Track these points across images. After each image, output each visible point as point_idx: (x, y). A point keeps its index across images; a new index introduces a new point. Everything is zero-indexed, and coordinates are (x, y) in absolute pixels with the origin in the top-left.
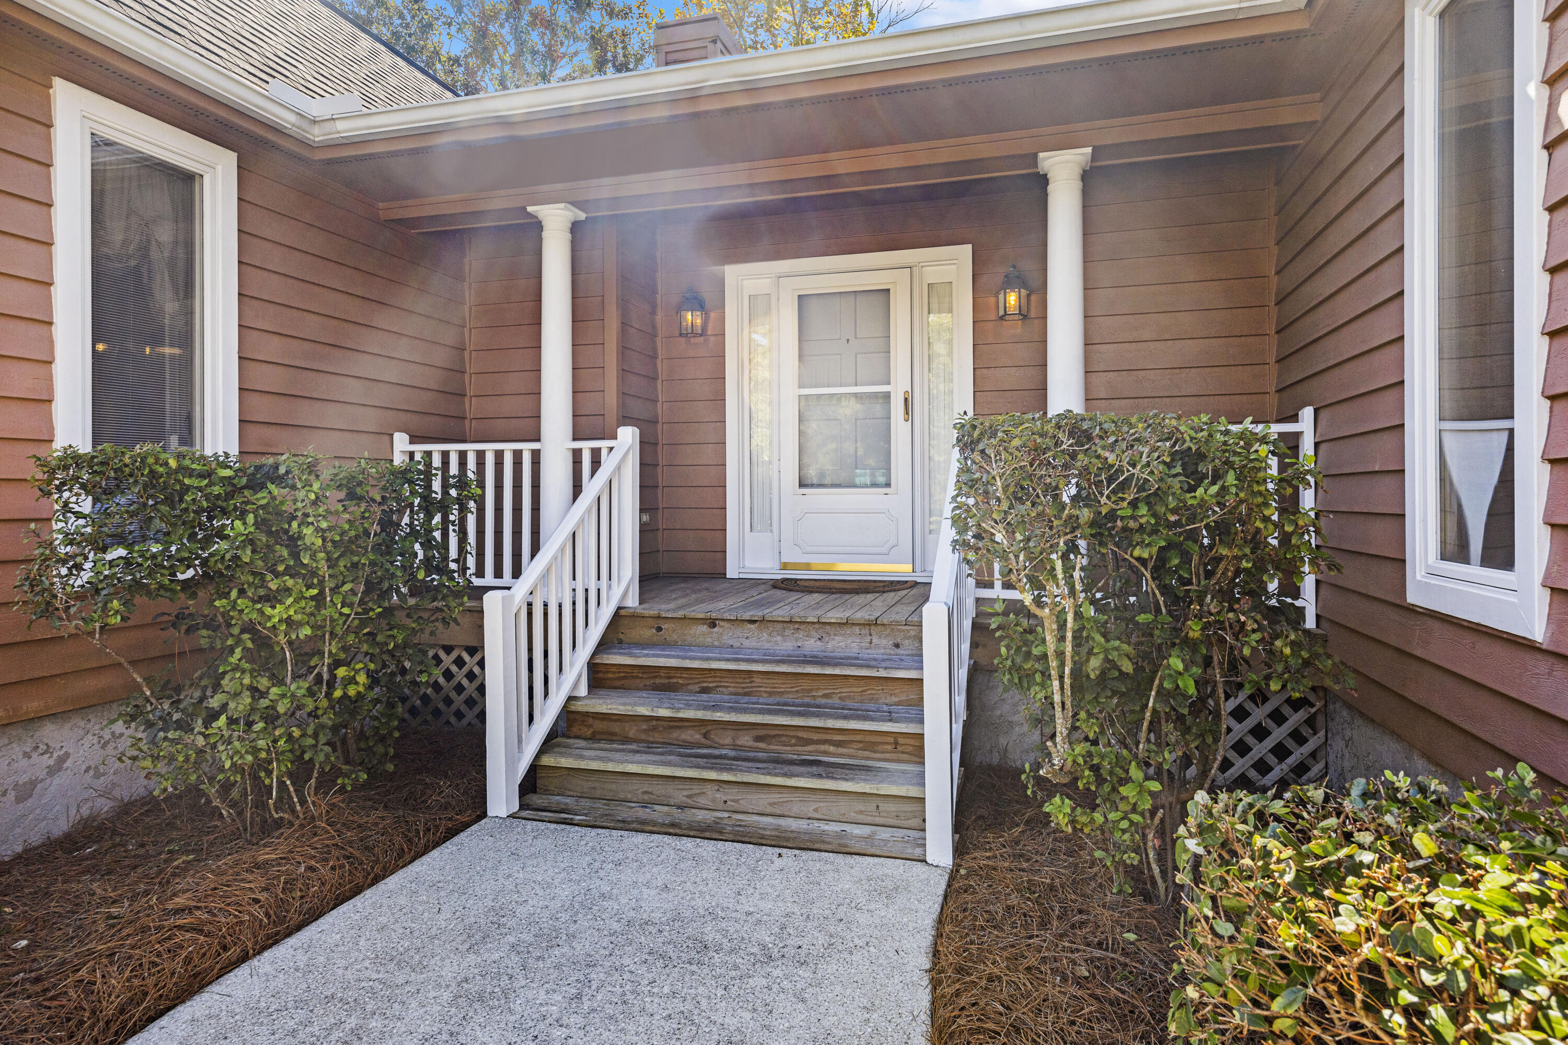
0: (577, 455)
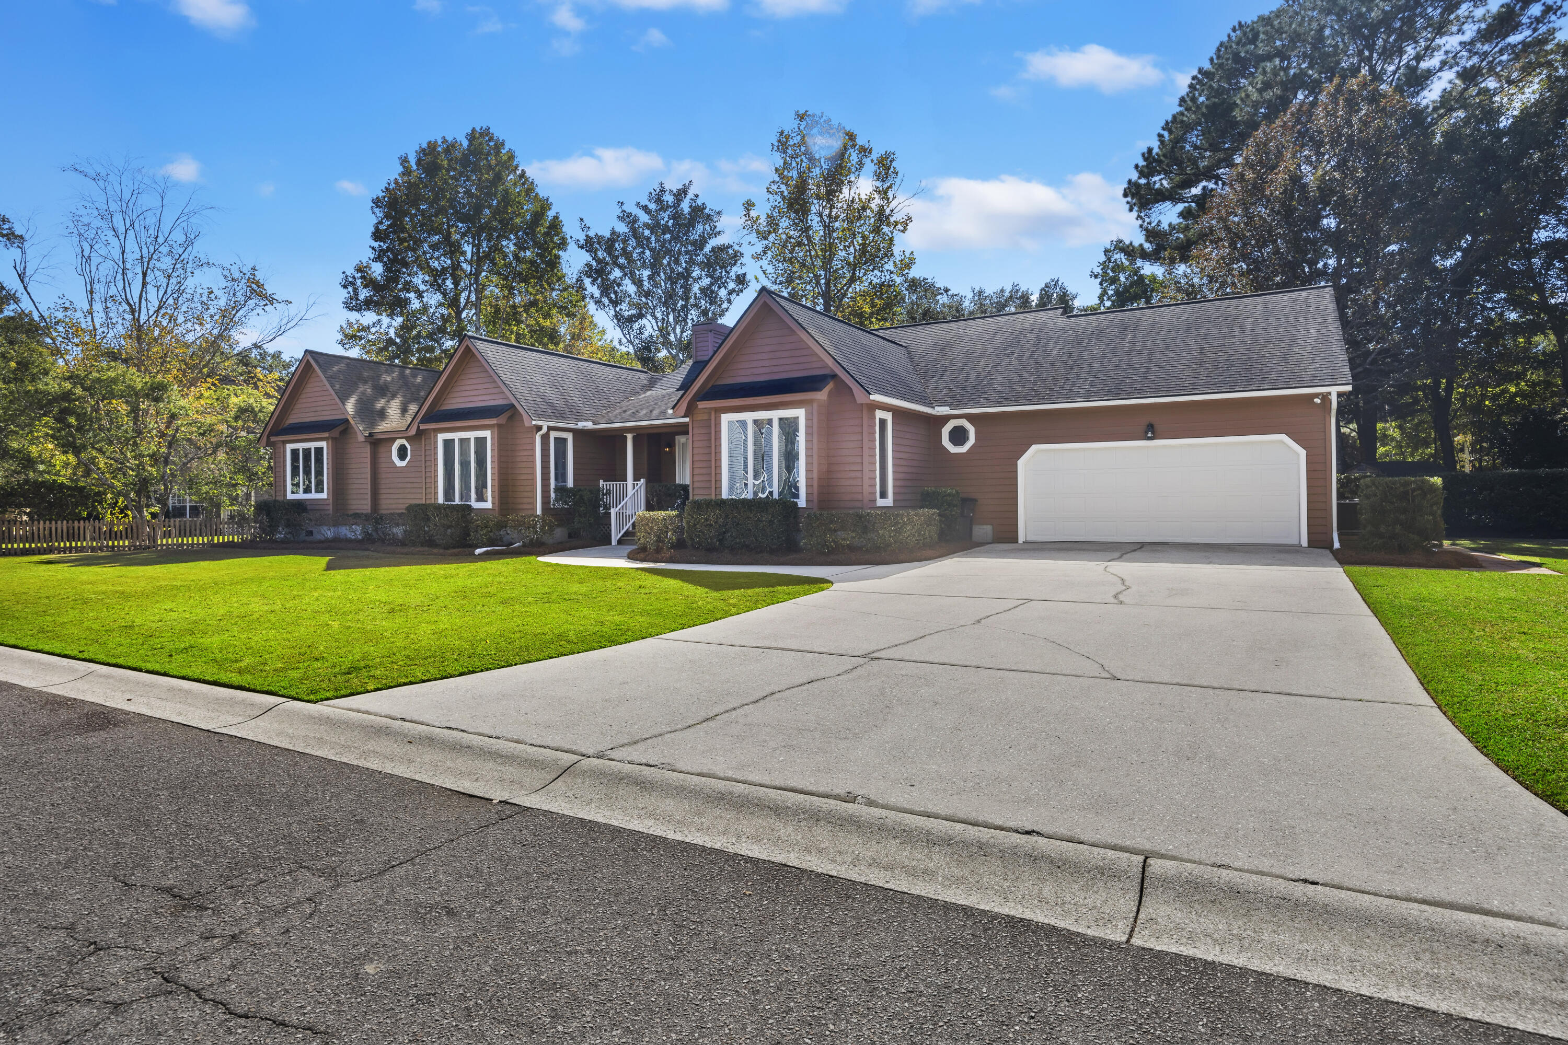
0: (634, 484)
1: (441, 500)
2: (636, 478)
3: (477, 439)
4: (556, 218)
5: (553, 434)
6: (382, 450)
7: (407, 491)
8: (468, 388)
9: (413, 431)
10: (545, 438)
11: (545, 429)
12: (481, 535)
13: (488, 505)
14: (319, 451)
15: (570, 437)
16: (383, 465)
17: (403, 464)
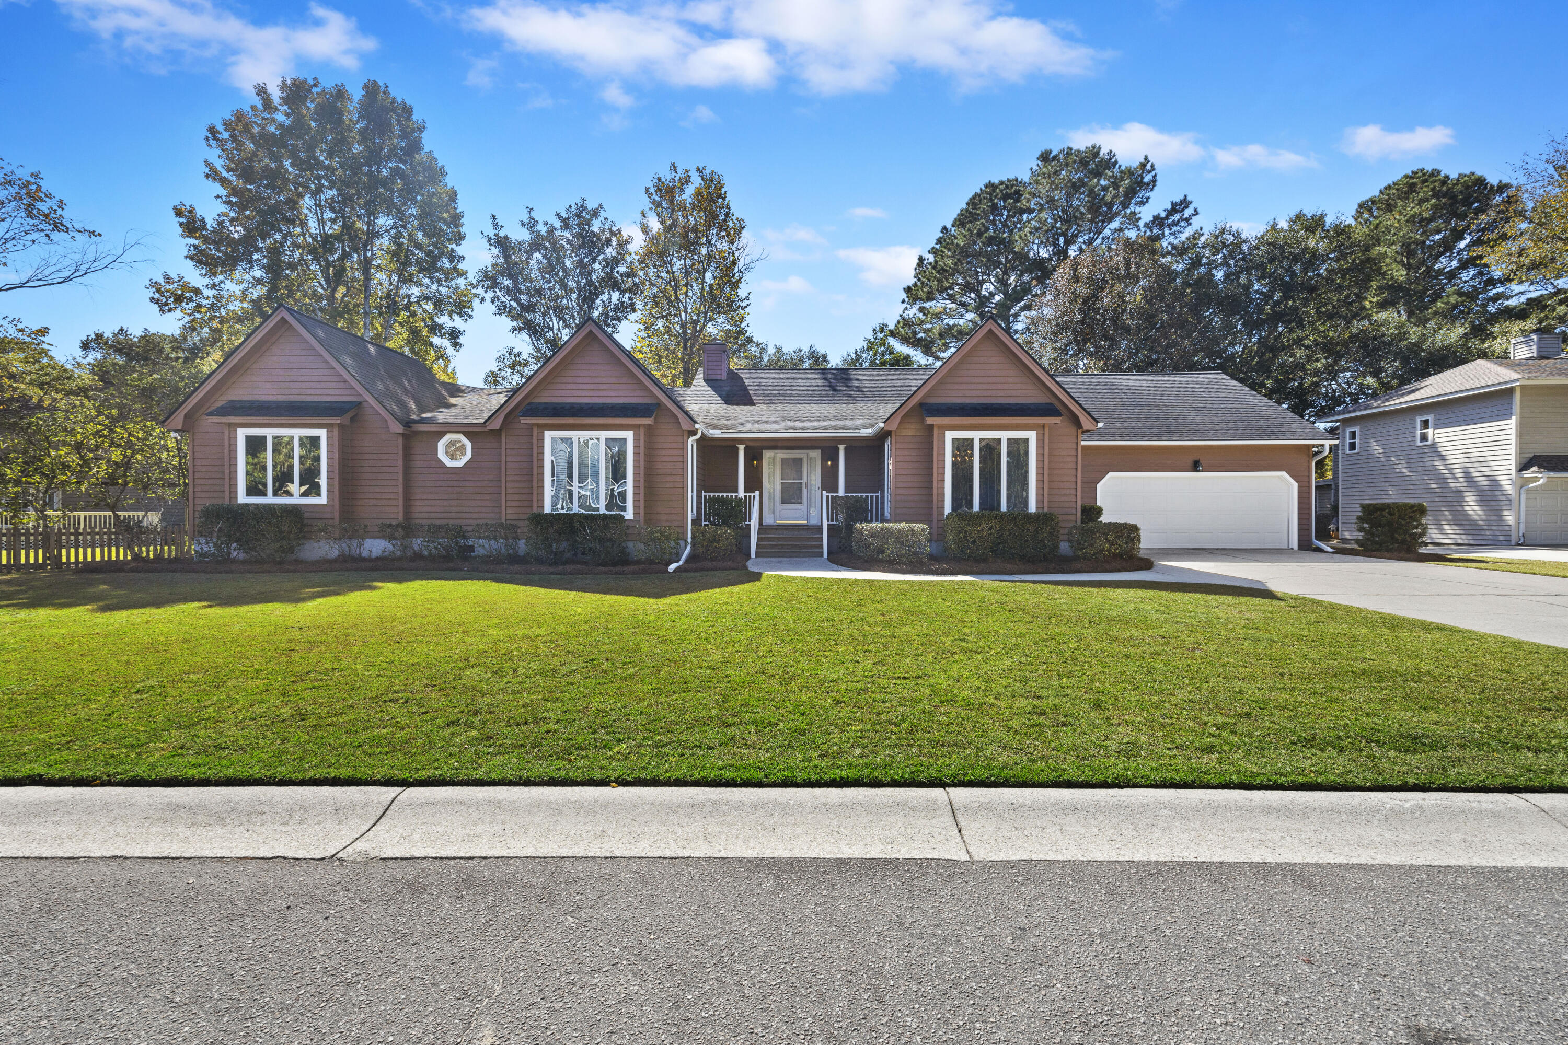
1: (548, 509)
3: (609, 440)
6: (418, 445)
7: (464, 497)
8: (579, 380)
9: (495, 425)
11: (699, 434)
13: (628, 515)
14: (309, 441)
16: (419, 464)
17: (458, 463)
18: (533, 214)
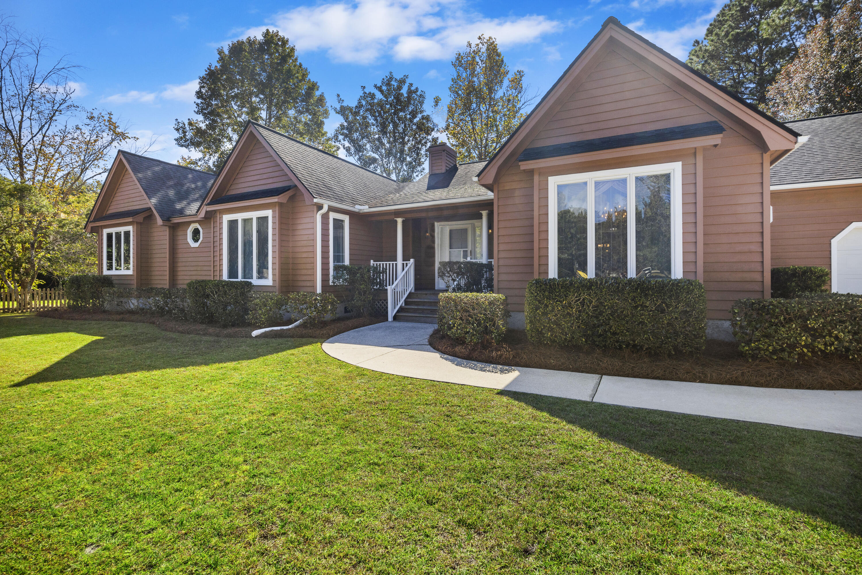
0: (403, 264)
1: (225, 277)
2: (406, 258)
3: (259, 219)
4: (322, 96)
5: (333, 216)
6: (180, 233)
7: (199, 268)
8: (252, 173)
9: (202, 214)
10: (325, 217)
11: (325, 208)
12: (260, 315)
13: (269, 282)
14: (127, 234)
15: (346, 219)
16: (180, 246)
17: (197, 245)
18: (365, 90)
